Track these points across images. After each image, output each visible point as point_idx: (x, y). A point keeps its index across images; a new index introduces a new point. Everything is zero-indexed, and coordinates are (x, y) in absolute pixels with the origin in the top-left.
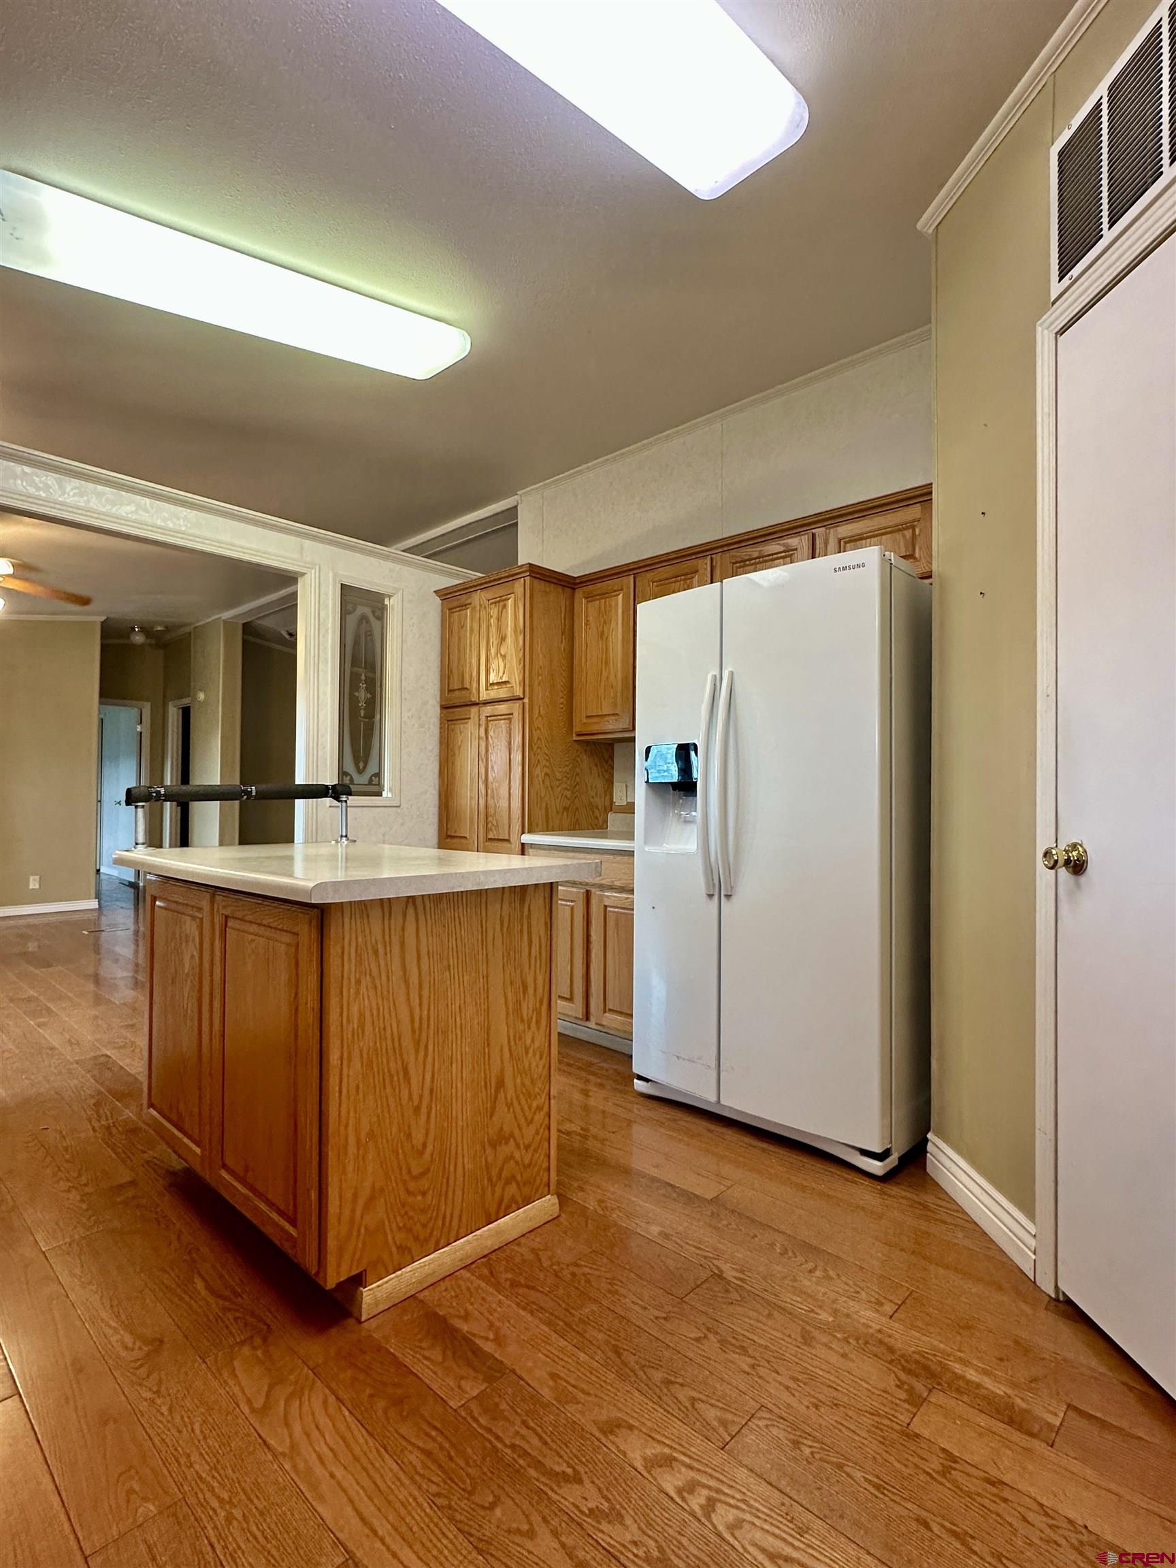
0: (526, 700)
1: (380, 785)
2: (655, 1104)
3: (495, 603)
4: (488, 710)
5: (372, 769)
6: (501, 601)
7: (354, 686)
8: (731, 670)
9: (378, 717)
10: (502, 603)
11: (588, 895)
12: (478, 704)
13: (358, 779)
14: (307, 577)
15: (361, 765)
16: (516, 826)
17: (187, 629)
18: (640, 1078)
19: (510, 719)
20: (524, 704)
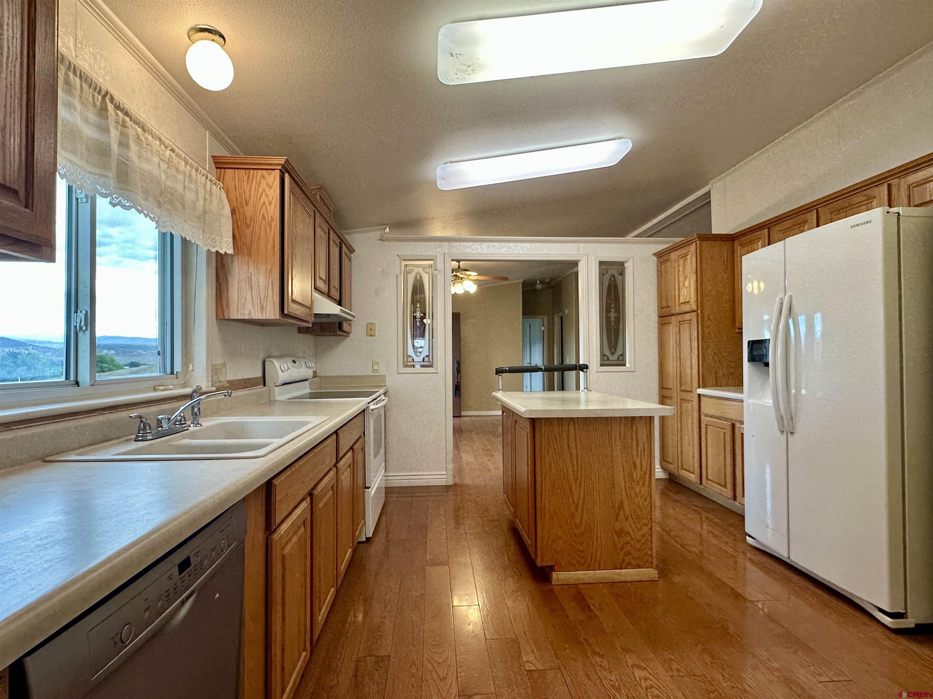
0: (699, 312)
1: (624, 360)
2: (758, 552)
3: (681, 258)
4: (680, 318)
5: (619, 352)
6: (685, 256)
7: (608, 311)
8: (790, 294)
9: (621, 325)
10: (684, 258)
11: (733, 426)
12: (675, 315)
13: (611, 358)
14: (581, 261)
15: (613, 350)
16: (695, 384)
17: (560, 278)
18: (750, 536)
19: (690, 323)
20: (698, 314)
